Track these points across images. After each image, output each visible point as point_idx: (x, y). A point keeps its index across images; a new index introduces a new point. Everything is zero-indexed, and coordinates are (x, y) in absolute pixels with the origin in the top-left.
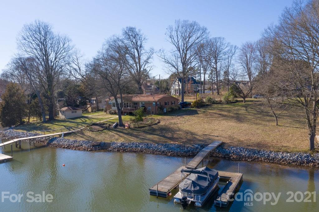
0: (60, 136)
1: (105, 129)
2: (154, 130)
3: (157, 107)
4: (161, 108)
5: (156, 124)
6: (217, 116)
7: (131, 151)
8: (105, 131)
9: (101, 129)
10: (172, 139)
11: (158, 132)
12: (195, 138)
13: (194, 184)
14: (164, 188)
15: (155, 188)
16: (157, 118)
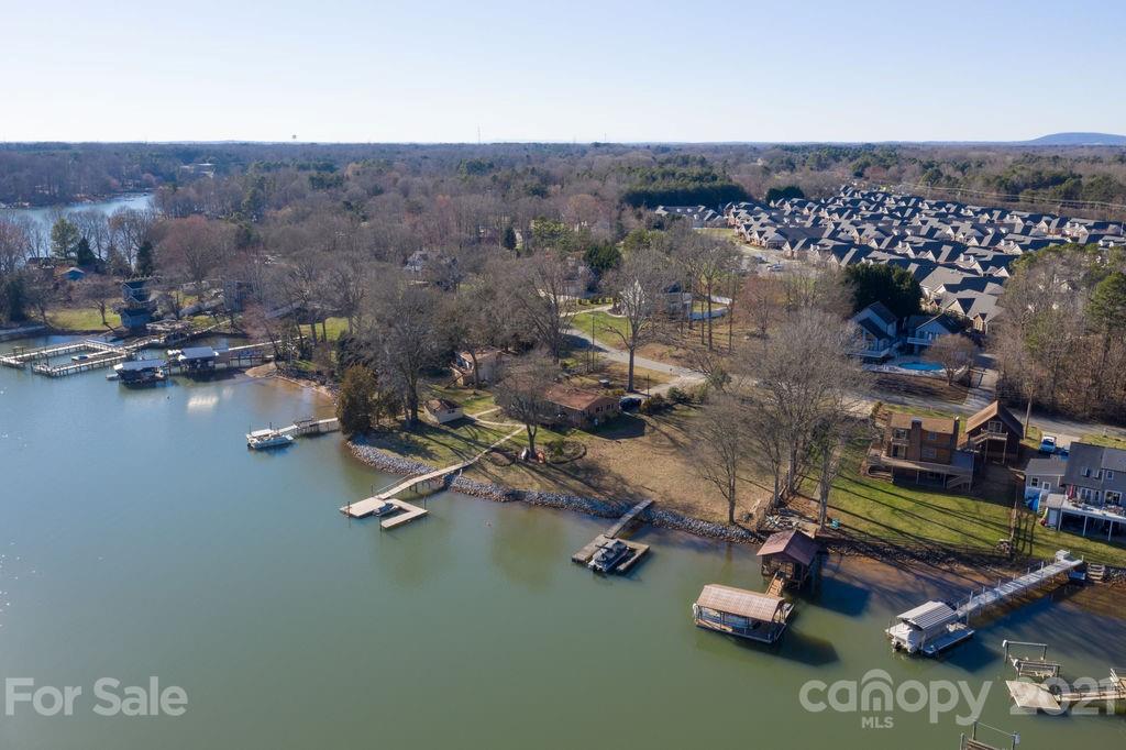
0: (457, 472)
1: (513, 462)
2: (577, 470)
3: (584, 418)
4: (591, 419)
5: (580, 457)
6: (668, 443)
7: (550, 506)
8: (513, 466)
9: (508, 462)
10: (598, 489)
11: (582, 476)
12: (625, 490)
13: (603, 555)
14: (582, 556)
15: (575, 557)
16: (583, 438)
